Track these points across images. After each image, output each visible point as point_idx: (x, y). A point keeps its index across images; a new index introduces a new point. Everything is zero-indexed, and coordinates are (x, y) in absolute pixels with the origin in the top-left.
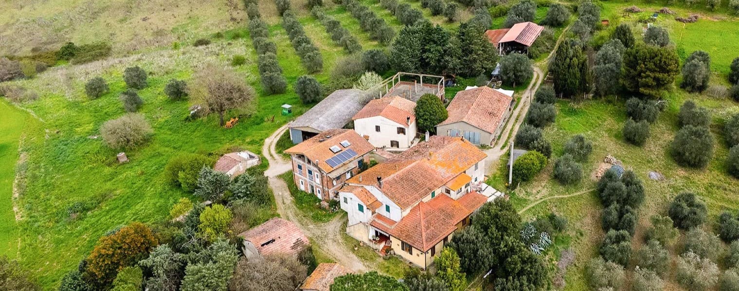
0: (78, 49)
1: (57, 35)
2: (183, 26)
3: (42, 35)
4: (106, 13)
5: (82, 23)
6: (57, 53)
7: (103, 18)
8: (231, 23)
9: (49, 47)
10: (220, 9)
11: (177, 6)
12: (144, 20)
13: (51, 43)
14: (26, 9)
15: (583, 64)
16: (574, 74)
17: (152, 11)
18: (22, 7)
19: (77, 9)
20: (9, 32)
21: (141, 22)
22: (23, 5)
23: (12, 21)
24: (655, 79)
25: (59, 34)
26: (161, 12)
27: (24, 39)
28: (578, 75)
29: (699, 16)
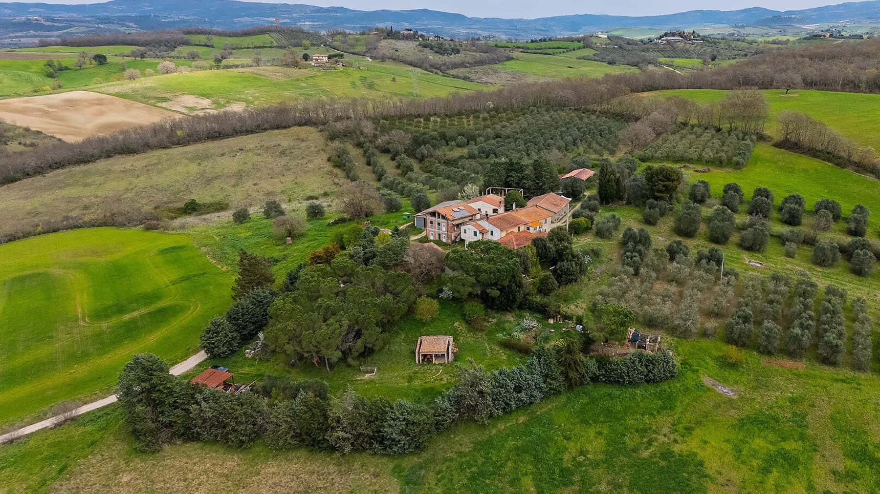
0: (199, 205)
1: (176, 197)
2: (290, 189)
3: (160, 197)
4: (219, 181)
5: (197, 188)
6: (179, 209)
7: (216, 183)
8: (334, 186)
9: (170, 205)
10: (323, 177)
11: (283, 175)
12: (255, 185)
13: (170, 203)
14: (142, 178)
15: (618, 180)
16: (612, 186)
17: (261, 179)
18: (138, 176)
19: (191, 178)
20: (129, 195)
21: (252, 186)
22: (139, 174)
23: (131, 187)
24: (664, 186)
25: (178, 196)
26: (270, 180)
27: (145, 200)
28: (615, 187)
29: (711, 169)
